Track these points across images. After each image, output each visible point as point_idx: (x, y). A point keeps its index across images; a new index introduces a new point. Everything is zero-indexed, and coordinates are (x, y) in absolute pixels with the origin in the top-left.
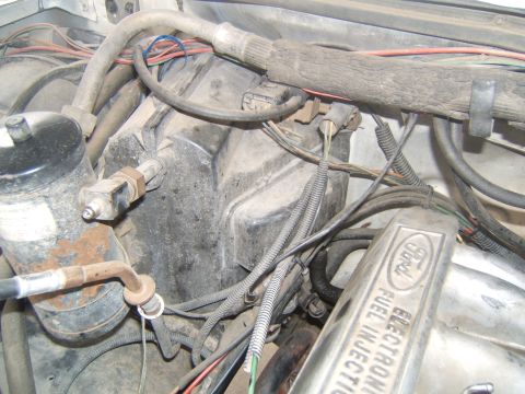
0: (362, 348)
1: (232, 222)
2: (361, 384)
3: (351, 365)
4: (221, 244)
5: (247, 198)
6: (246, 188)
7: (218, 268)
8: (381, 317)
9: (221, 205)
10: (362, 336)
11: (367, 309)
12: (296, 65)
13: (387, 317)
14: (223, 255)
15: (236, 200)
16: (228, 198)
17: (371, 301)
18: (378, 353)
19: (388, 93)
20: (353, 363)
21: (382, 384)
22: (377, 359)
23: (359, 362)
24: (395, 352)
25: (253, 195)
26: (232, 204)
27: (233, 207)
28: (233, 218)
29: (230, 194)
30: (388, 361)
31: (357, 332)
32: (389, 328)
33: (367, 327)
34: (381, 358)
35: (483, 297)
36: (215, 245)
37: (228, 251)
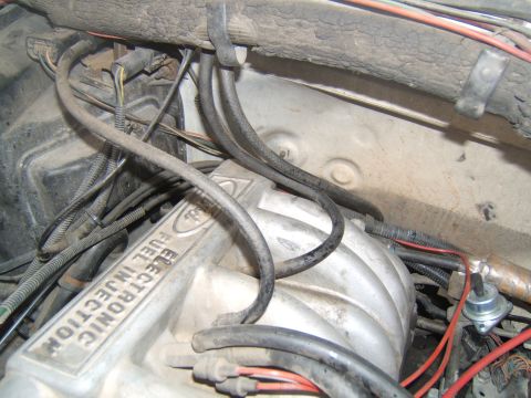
0: (111, 288)
1: (30, 175)
2: (91, 320)
3: (91, 303)
4: (23, 198)
5: (45, 150)
6: (43, 139)
7: (29, 225)
8: (146, 259)
9: (10, 157)
10: (117, 277)
11: (137, 251)
12: (71, 6)
13: (153, 257)
14: (29, 210)
15: (31, 152)
16: (19, 150)
17: (146, 244)
18: (125, 292)
19: (146, 26)
20: (95, 301)
21: (112, 319)
22: (120, 297)
23: (101, 300)
24: (140, 289)
25: (53, 146)
26: (25, 155)
27: (27, 158)
28: (29, 170)
29: (20, 144)
30: (129, 298)
31: (116, 272)
32: (148, 268)
33: (127, 268)
34: (124, 295)
35: (279, 239)
36: (17, 200)
37: (33, 206)
